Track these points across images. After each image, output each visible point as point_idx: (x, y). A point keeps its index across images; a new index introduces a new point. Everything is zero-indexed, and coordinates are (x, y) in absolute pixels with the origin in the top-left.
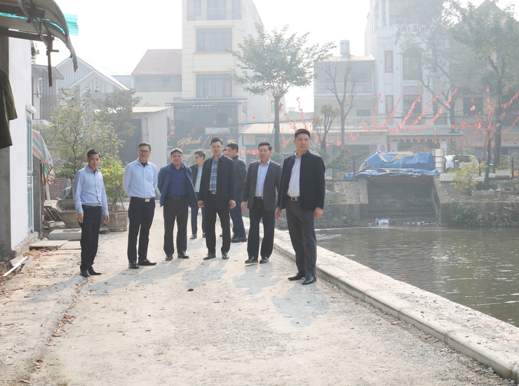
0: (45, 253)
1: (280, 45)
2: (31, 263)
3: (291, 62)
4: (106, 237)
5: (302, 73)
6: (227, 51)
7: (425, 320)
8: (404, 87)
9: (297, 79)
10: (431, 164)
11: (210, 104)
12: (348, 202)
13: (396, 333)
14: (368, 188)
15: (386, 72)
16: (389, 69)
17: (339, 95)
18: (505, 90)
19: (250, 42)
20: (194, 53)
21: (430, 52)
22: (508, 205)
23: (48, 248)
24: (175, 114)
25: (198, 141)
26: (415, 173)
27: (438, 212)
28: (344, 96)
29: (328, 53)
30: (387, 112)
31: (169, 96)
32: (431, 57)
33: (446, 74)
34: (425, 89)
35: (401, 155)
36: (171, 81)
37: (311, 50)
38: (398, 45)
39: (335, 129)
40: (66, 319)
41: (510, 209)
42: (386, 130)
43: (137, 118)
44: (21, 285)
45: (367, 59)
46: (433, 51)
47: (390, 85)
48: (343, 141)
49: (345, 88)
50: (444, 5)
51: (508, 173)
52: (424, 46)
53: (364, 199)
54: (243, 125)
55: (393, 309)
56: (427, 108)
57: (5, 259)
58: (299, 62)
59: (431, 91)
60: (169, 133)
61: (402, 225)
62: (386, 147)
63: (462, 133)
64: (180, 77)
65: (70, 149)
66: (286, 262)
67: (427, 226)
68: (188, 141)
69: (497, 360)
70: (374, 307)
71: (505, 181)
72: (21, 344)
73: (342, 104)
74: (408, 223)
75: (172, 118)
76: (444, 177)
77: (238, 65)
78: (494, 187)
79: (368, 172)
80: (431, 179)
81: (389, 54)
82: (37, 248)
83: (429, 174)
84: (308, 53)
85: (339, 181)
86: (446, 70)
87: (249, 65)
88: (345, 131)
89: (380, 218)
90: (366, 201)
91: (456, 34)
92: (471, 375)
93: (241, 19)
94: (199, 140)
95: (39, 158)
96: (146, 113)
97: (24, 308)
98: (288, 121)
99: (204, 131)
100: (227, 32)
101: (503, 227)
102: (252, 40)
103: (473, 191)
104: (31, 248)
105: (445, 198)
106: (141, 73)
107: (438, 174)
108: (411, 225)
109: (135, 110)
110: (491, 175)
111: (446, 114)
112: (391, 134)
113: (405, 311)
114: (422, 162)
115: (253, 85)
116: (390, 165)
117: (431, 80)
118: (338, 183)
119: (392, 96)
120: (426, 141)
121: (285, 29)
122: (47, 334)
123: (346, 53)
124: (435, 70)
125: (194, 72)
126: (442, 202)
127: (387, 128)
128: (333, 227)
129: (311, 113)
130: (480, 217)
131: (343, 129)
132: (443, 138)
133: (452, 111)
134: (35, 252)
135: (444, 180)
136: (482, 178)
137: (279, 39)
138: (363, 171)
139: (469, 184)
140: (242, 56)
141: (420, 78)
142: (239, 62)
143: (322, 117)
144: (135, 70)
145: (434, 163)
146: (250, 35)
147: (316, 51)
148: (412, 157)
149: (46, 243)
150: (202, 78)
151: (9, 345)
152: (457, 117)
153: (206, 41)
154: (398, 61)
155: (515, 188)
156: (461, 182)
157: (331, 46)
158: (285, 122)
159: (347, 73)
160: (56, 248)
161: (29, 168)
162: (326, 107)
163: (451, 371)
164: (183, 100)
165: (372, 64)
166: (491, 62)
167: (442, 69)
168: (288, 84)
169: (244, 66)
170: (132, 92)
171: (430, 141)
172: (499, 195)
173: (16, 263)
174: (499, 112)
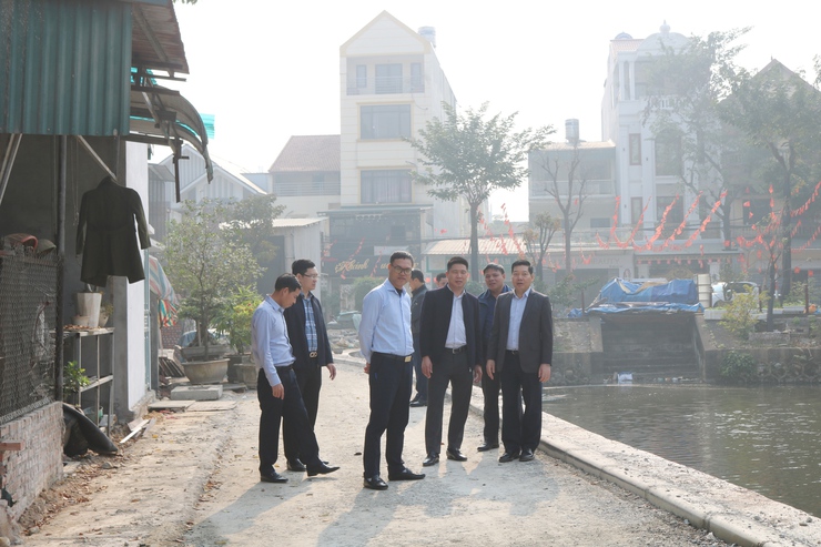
0: (169, 416)
1: (478, 131)
2: (154, 427)
3: (493, 153)
4: (245, 397)
5: (509, 168)
6: (404, 140)
7: (627, 477)
8: (658, 185)
9: (502, 178)
10: (692, 294)
11: (380, 212)
12: (575, 350)
13: (595, 493)
14: (603, 330)
15: (631, 164)
16: (636, 160)
17: (561, 197)
18: (796, 190)
19: (436, 129)
20: (358, 141)
21: (694, 136)
22: (800, 353)
23: (172, 410)
24: (330, 226)
25: (364, 266)
26: (669, 308)
27: (702, 364)
28: (569, 201)
29: (545, 141)
30: (634, 222)
31: (323, 202)
32: (695, 143)
33: (717, 166)
34: (687, 188)
35: (649, 283)
36: (326, 180)
37: (521, 135)
38: (647, 126)
39: (556, 246)
40: (211, 485)
41: (802, 357)
42: (631, 248)
43: (278, 234)
44: (150, 451)
45: (603, 145)
46: (698, 133)
47: (637, 183)
48: (568, 263)
49: (570, 189)
50: (712, 68)
51: (800, 307)
52: (685, 128)
53: (596, 345)
54: (427, 242)
55: (595, 468)
56: (691, 216)
57: (121, 421)
58: (504, 154)
59: (695, 191)
60: (322, 254)
61: (650, 382)
62: (632, 271)
63: (741, 250)
64: (337, 174)
65: (196, 281)
66: (477, 422)
67: (684, 382)
68: (350, 265)
69: (693, 511)
70: (577, 468)
71: (796, 319)
72: (167, 508)
73: (566, 212)
74: (660, 379)
75: (327, 233)
76: (710, 313)
77: (420, 160)
78: (781, 327)
79: (604, 307)
80: (691, 316)
81: (635, 139)
82: (158, 410)
83: (689, 310)
84: (516, 140)
85: (562, 320)
86: (717, 160)
87: (435, 160)
88: (572, 250)
89: (621, 372)
90: (601, 349)
91: (725, 113)
92: (665, 528)
93: (423, 92)
94: (366, 264)
95: (156, 292)
96: (291, 227)
97: (159, 473)
98: (490, 236)
99: (372, 251)
100: (404, 111)
101: (792, 383)
102: (438, 125)
103: (750, 334)
104: (151, 410)
105: (711, 343)
106: (282, 169)
107: (701, 309)
108: (664, 382)
109: (277, 223)
110: (777, 310)
111: (719, 223)
112: (638, 253)
113: (608, 469)
114: (679, 293)
115: (440, 187)
116: (634, 297)
117: (696, 175)
118: (561, 323)
119: (641, 199)
120: (689, 262)
121: (483, 109)
122: (193, 499)
123: (574, 138)
124: (701, 161)
125: (358, 168)
126: (706, 349)
127: (632, 245)
128: (554, 385)
129: (525, 224)
130: (761, 369)
131: (568, 247)
132: (714, 257)
133: (726, 218)
134: (155, 414)
135: (709, 318)
136: (763, 315)
137: (475, 123)
138: (597, 305)
139: (744, 324)
140: (425, 147)
141: (680, 172)
142: (421, 156)
143: (537, 231)
144: (274, 165)
145: (697, 294)
146: (435, 118)
147: (528, 139)
148: (665, 286)
149: (165, 403)
150: (368, 177)
151: (154, 509)
152: (734, 227)
153: (374, 124)
154: (648, 149)
155: (810, 329)
156: (733, 321)
157: (549, 130)
158: (487, 237)
159: (573, 169)
160: (183, 409)
161: (146, 307)
162: (542, 217)
163: (644, 524)
164: (343, 207)
165: (611, 153)
166: (776, 152)
167: (710, 160)
168: (490, 185)
169: (428, 161)
170: (272, 198)
171: (694, 262)
172: (787, 339)
173: (136, 428)
174: (787, 220)
